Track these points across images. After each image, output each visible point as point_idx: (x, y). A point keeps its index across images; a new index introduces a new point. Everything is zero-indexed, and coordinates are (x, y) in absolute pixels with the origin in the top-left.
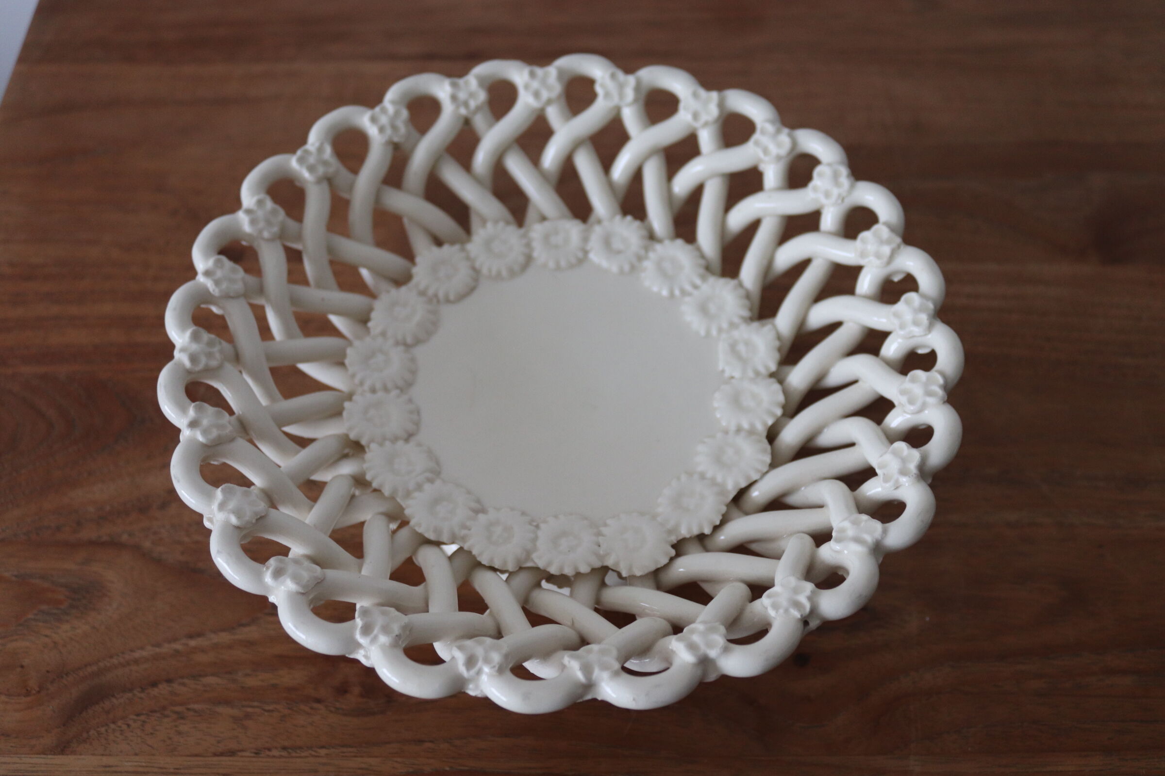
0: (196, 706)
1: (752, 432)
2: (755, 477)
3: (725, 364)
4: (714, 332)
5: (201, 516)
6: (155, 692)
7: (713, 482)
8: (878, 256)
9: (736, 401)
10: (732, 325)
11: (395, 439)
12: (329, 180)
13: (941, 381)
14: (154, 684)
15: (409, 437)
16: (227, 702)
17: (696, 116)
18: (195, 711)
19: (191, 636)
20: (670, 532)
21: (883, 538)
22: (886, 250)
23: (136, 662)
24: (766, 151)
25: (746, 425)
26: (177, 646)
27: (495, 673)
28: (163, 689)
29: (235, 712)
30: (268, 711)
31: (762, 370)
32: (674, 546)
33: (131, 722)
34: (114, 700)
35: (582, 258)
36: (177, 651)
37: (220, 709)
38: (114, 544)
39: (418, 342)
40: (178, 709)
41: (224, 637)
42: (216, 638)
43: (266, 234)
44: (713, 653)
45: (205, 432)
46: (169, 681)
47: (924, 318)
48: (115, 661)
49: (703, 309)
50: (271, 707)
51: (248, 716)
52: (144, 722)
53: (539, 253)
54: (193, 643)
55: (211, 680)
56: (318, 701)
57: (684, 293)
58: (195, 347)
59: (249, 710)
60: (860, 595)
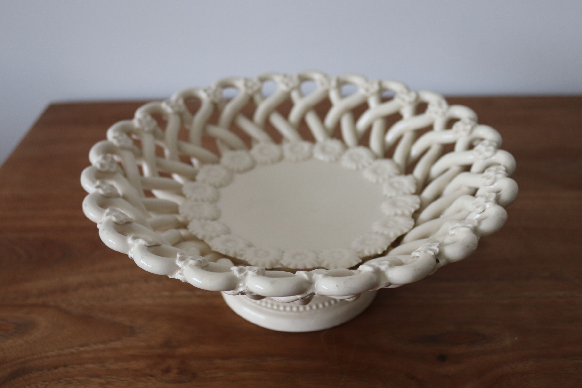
0: (80, 378)
1: (403, 215)
2: (405, 231)
3: (386, 191)
4: (381, 180)
5: (95, 224)
6: (56, 371)
7: (382, 234)
8: (465, 130)
9: (394, 204)
10: (390, 177)
11: (206, 219)
12: (180, 114)
13: (504, 168)
14: (56, 368)
15: (214, 219)
16: (98, 376)
17: (367, 90)
18: (78, 380)
19: (82, 346)
20: (358, 253)
21: (479, 225)
22: (469, 127)
23: (48, 357)
24: (403, 100)
25: (399, 212)
26: (73, 350)
27: (255, 274)
28: (62, 370)
29: (102, 381)
30: (121, 381)
31: (407, 191)
32: (362, 259)
33: (39, 386)
34: (31, 375)
35: (310, 156)
36: (72, 353)
37: (93, 379)
38: (45, 306)
39: (221, 186)
40: (68, 379)
41: (101, 346)
42: (95, 347)
43: (146, 129)
44: (383, 268)
45: (104, 190)
46: (65, 366)
47: (492, 148)
48: (35, 357)
49: (375, 171)
50: (124, 379)
51: (109, 383)
52: (47, 385)
53: (288, 154)
54: (82, 349)
55: (90, 366)
56: (152, 376)
57: (364, 167)
58: (103, 162)
59: (110, 380)
60: (468, 246)
